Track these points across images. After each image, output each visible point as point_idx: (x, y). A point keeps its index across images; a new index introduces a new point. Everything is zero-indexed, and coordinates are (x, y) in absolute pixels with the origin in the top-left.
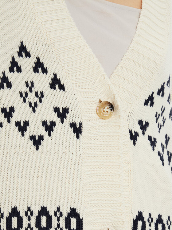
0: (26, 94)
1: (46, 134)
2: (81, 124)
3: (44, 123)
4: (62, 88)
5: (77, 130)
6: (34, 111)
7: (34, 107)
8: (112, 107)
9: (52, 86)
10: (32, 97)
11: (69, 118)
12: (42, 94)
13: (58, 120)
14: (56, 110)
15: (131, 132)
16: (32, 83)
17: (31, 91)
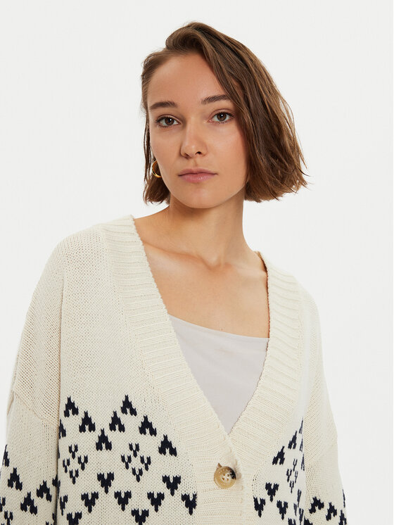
0: (129, 458)
1: (151, 509)
2: (195, 496)
3: (150, 495)
4: (173, 452)
5: (190, 503)
6: (138, 480)
7: (138, 475)
8: (233, 475)
9: (162, 451)
10: (136, 463)
11: (182, 489)
12: (149, 459)
13: (167, 492)
14: (166, 479)
15: (256, 500)
16: (137, 446)
17: (135, 455)
